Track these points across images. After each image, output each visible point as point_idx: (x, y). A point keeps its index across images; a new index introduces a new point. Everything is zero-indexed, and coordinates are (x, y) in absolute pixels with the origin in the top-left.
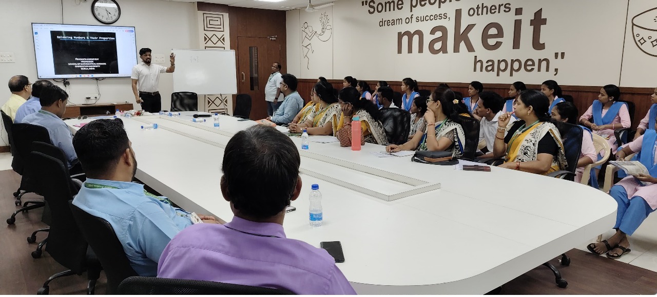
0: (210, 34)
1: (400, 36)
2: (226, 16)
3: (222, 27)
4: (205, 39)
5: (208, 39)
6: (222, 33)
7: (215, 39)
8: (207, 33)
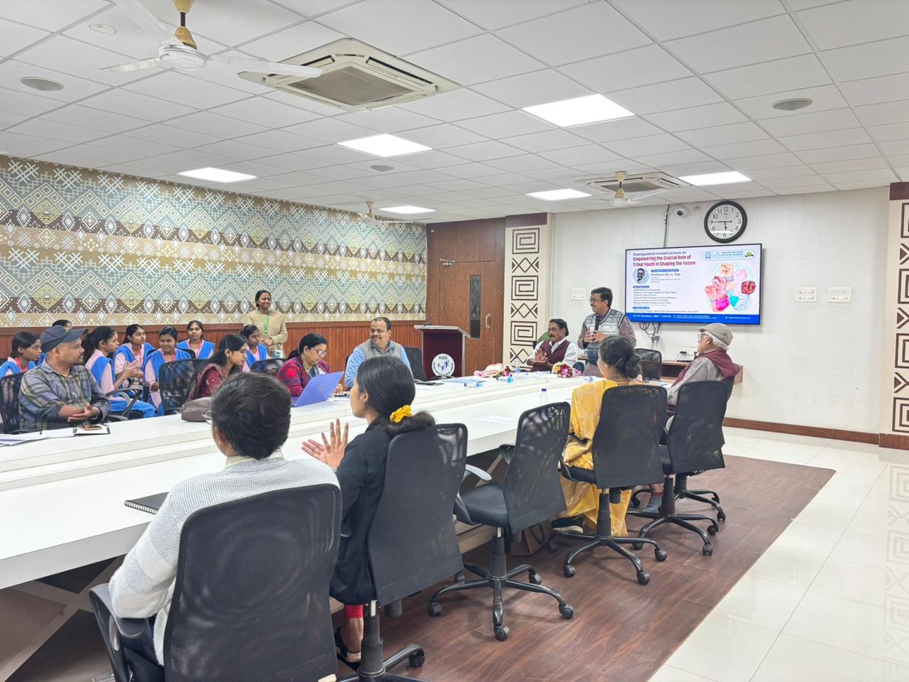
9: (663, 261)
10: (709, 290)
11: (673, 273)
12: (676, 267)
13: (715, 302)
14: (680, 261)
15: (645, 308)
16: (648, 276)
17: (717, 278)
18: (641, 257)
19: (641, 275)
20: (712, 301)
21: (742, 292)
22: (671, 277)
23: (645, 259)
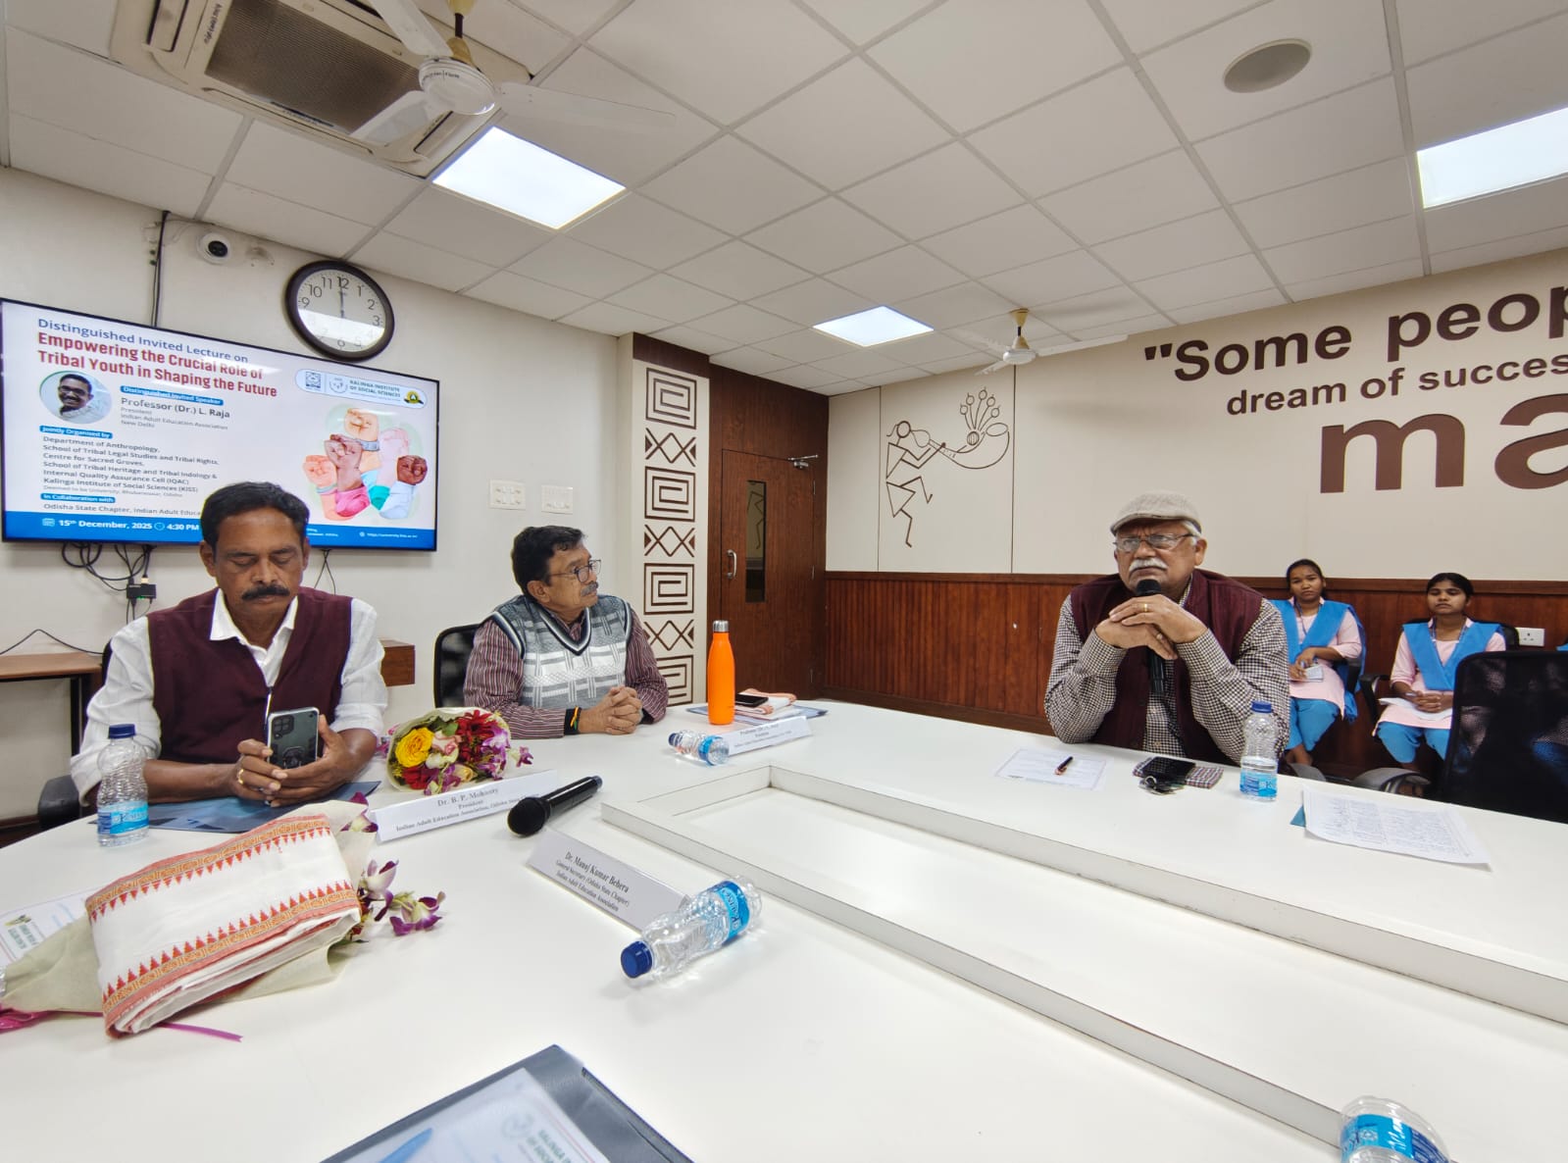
0: (660, 431)
1: (1335, 441)
2: (704, 384)
3: (690, 414)
4: (648, 445)
5: (654, 446)
6: (691, 433)
7: (671, 448)
8: (652, 425)
9: (166, 366)
10: (314, 465)
11: (206, 408)
12: (214, 392)
13: (333, 497)
14: (227, 378)
15: (98, 499)
16: (108, 404)
17: (339, 440)
18: (75, 337)
19: (74, 396)
20: (323, 494)
21: (400, 479)
22: (198, 418)
23: (90, 347)
